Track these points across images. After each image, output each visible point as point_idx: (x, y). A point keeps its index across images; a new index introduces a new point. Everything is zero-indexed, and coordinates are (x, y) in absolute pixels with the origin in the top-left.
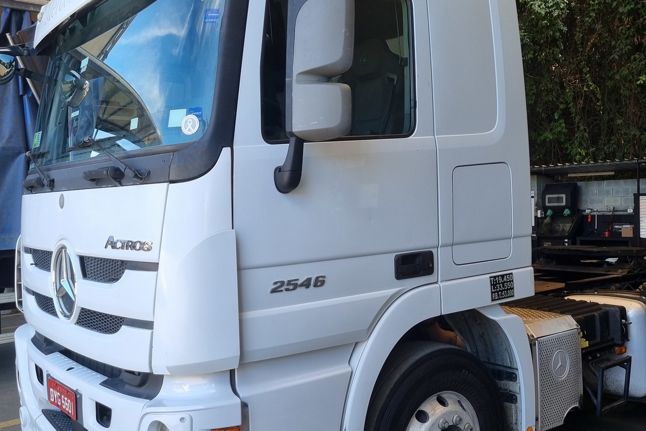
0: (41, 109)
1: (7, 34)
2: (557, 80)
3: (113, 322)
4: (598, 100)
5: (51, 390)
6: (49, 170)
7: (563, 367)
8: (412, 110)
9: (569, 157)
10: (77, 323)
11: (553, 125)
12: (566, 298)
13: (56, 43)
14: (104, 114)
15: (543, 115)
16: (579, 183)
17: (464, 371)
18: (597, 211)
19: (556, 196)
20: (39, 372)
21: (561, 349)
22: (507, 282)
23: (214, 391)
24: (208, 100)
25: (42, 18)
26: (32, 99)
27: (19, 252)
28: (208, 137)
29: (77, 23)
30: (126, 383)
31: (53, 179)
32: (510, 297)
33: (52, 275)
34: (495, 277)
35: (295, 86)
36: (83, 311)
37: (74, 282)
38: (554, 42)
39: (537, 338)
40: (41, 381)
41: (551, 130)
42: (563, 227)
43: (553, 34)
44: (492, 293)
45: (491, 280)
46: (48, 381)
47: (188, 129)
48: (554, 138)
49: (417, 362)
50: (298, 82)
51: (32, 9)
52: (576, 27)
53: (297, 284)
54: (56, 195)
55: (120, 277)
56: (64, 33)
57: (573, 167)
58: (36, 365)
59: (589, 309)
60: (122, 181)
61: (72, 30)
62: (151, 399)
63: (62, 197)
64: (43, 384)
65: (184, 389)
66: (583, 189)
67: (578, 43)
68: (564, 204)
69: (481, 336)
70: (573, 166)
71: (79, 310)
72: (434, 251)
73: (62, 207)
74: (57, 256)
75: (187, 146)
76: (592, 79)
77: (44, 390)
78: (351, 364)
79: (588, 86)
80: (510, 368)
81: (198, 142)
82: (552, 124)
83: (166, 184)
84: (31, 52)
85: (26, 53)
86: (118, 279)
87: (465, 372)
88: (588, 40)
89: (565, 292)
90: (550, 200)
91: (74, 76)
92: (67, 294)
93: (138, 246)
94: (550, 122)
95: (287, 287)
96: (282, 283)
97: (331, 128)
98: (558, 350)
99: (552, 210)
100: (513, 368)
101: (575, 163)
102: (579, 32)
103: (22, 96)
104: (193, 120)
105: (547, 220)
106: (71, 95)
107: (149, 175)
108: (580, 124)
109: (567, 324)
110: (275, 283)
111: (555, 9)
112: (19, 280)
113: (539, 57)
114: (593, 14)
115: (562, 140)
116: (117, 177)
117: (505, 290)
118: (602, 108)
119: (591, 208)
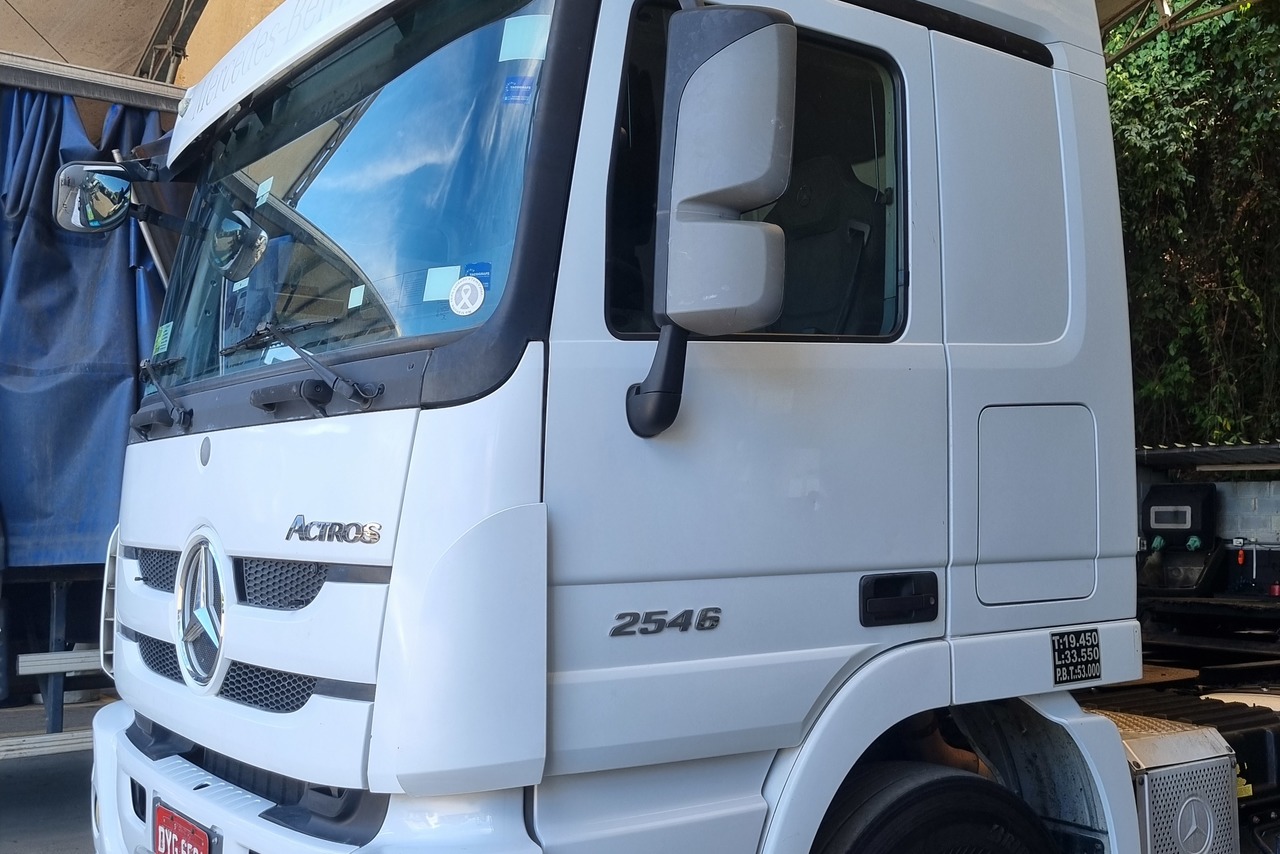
0: (169, 297)
1: (114, 151)
2: (1174, 280)
3: (294, 688)
4: (1257, 320)
5: (161, 829)
6: (184, 393)
7: (1200, 833)
8: (901, 289)
9: (1198, 434)
10: (221, 693)
11: (1166, 369)
12: (1203, 698)
13: (210, 159)
14: (285, 310)
15: (1144, 348)
16: (1219, 486)
17: (996, 826)
18: (1256, 543)
19: (1171, 509)
20: (139, 795)
21: (1196, 795)
22: (1087, 647)
23: (489, 830)
24: (504, 251)
25: (186, 109)
26: (153, 277)
27: (113, 559)
28: (500, 320)
29: (253, 120)
30: (312, 813)
31: (192, 411)
32: (1092, 677)
33: (176, 599)
34: (1062, 635)
35: (675, 226)
36: (236, 667)
37: (219, 612)
38: (1167, 204)
39: (1147, 769)
40: (139, 812)
41: (1161, 378)
42: (1185, 572)
43: (1167, 188)
44: (1056, 667)
45: (1053, 641)
46: (157, 811)
47: (462, 303)
48: (1168, 394)
49: (900, 800)
50: (681, 217)
51: (163, 107)
52: (1212, 178)
53: (664, 620)
54: (194, 441)
55: (313, 598)
56: (225, 138)
57: (1206, 452)
58: (132, 780)
59: (1252, 719)
60: (328, 407)
61: (242, 134)
62: (361, 845)
63: (207, 442)
64: (144, 821)
65: (429, 824)
66: (1228, 497)
67: (1218, 207)
68: (1188, 525)
69: (1030, 762)
70: (1208, 449)
71: (228, 664)
72: (939, 573)
73: (205, 462)
74: (189, 559)
75: (460, 337)
76: (1244, 279)
77: (145, 831)
78: (765, 794)
79: (1237, 292)
80: (1091, 829)
81: (481, 330)
82: (1163, 366)
83: (415, 409)
84: (161, 174)
85: (151, 175)
86: (308, 602)
87: (998, 828)
88: (1237, 204)
89: (1200, 687)
90: (1159, 517)
91: (240, 221)
92: (204, 634)
93: (352, 533)
94: (1159, 362)
95: (643, 626)
96: (635, 617)
97: (742, 308)
98: (1189, 797)
99: (1163, 537)
100: (1095, 831)
101: (1211, 444)
102: (1219, 186)
103: (134, 269)
104: (473, 286)
105: (1154, 558)
106: (231, 257)
107: (382, 393)
108: (1221, 368)
109: (1208, 746)
110: (621, 617)
111: (1170, 141)
112: (110, 613)
113: (1137, 233)
114: (1248, 153)
115: (1184, 398)
116: (318, 399)
117: (1081, 663)
118: (1265, 336)
119: (1244, 536)
